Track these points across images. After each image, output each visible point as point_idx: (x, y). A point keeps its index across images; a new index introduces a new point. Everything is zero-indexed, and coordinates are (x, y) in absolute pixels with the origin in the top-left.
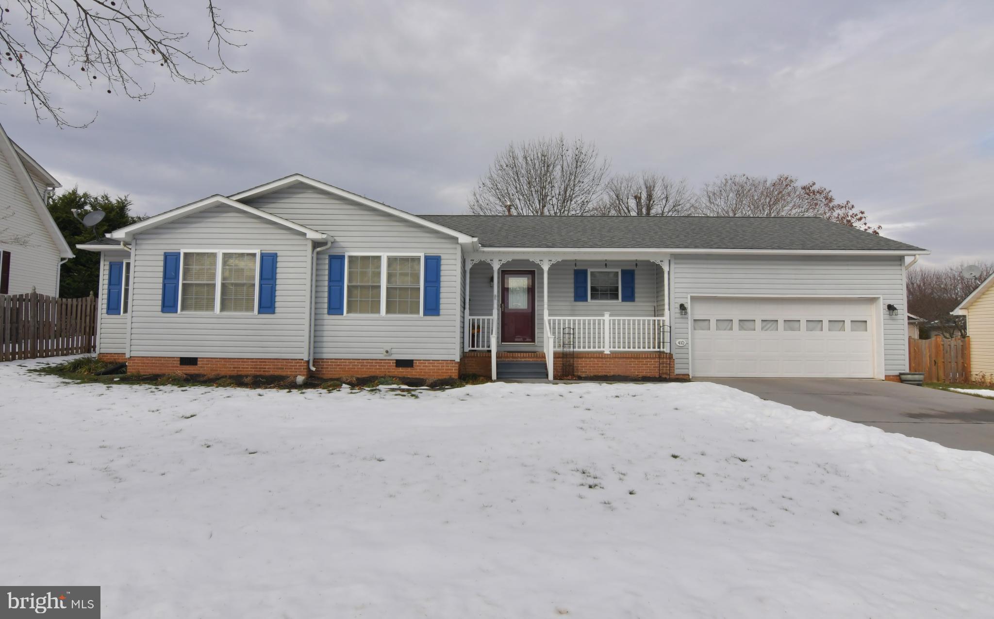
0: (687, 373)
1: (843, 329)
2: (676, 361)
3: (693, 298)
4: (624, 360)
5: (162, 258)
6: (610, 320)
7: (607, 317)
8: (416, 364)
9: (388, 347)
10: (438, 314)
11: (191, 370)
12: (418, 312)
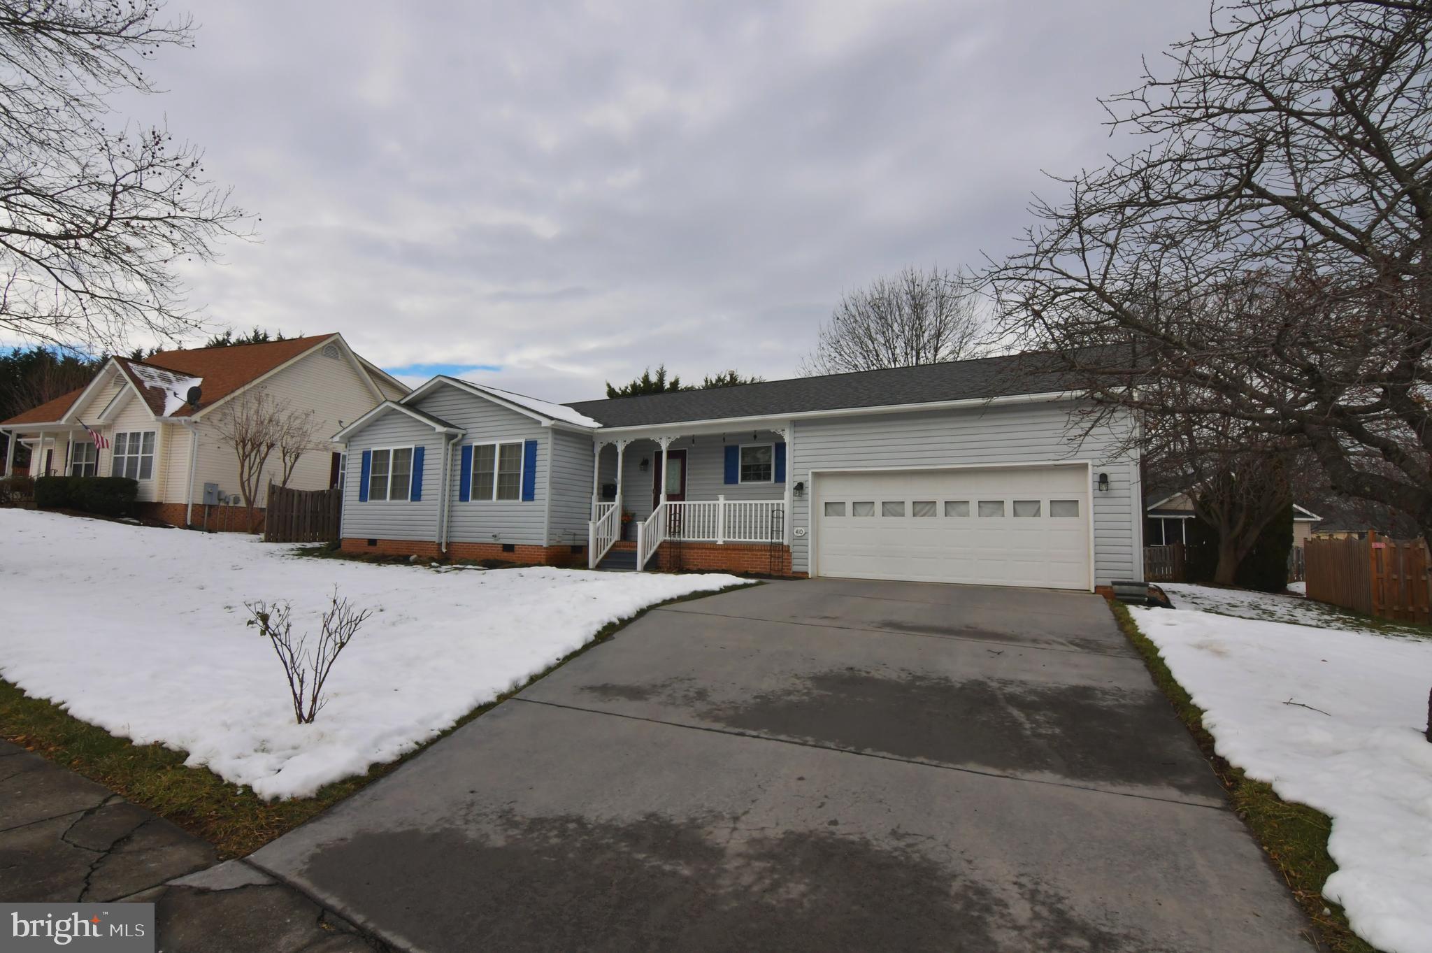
0: (805, 571)
1: (1037, 513)
2: (794, 555)
3: (817, 476)
4: (737, 552)
5: (361, 456)
6: (725, 505)
7: (721, 501)
8: (516, 548)
9: (496, 531)
10: (532, 499)
11: (371, 549)
12: (518, 498)
